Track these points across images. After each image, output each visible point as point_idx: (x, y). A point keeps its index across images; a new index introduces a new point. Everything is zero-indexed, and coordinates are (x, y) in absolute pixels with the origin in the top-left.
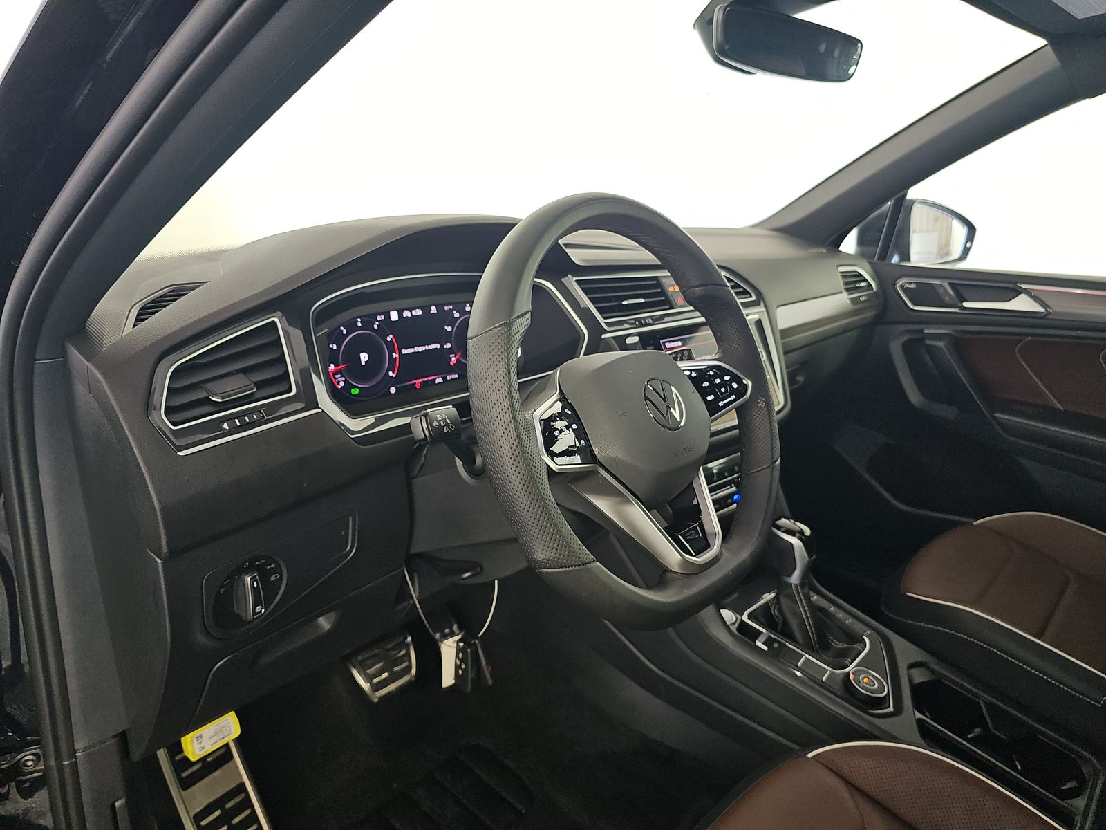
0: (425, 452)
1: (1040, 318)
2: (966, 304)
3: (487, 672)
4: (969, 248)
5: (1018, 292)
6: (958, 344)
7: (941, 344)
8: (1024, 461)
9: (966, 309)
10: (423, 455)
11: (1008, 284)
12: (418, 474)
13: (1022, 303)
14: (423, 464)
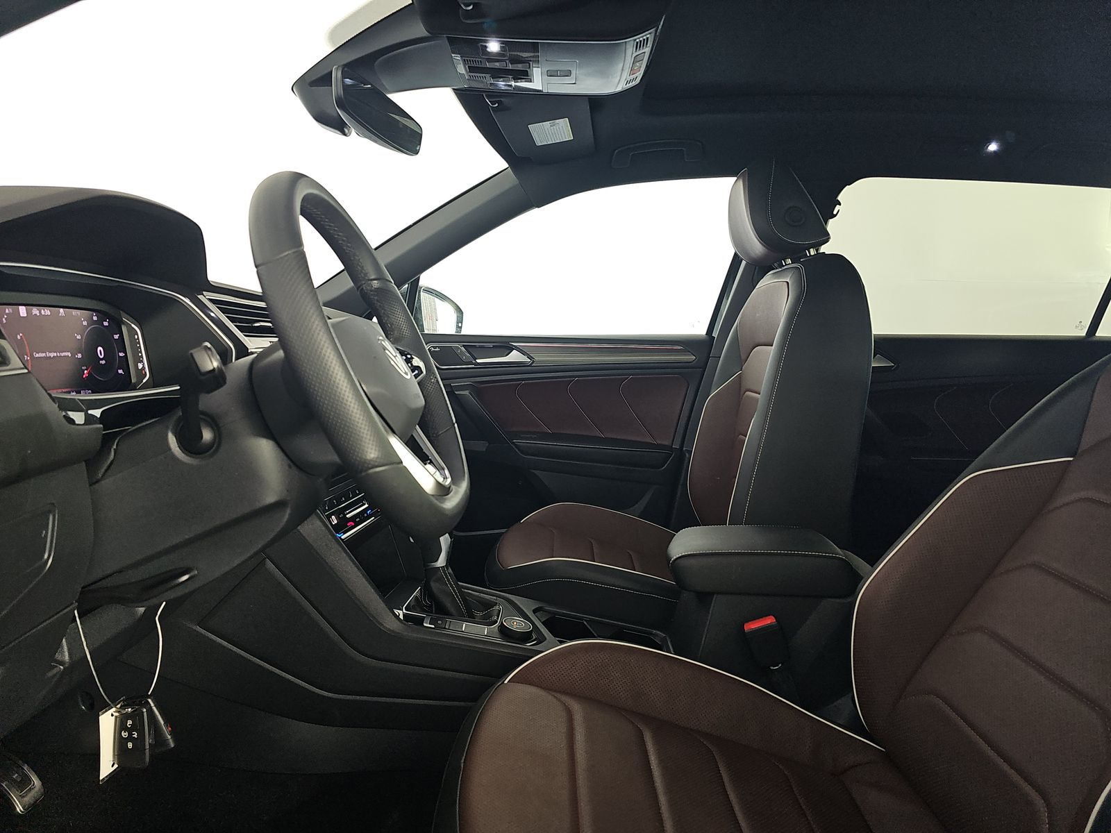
0: (115, 447)
1: (528, 366)
2: (478, 361)
3: (166, 731)
4: (461, 327)
5: (511, 349)
6: (477, 390)
7: (466, 392)
8: (537, 472)
9: (479, 364)
10: (112, 450)
11: (503, 344)
12: (103, 476)
13: (514, 356)
14: (113, 461)
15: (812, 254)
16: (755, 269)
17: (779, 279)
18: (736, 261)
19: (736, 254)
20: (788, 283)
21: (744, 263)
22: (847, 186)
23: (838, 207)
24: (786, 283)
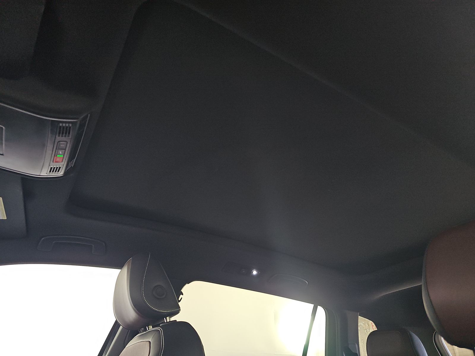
15: (168, 321)
16: (128, 332)
17: (143, 339)
18: (116, 326)
19: (116, 322)
20: (150, 342)
21: (121, 327)
22: (187, 285)
23: (181, 296)
24: (148, 343)
